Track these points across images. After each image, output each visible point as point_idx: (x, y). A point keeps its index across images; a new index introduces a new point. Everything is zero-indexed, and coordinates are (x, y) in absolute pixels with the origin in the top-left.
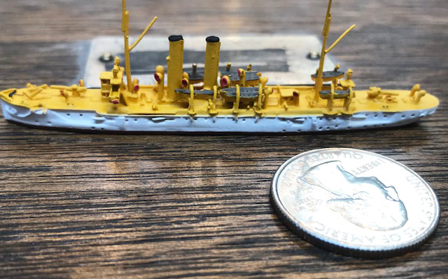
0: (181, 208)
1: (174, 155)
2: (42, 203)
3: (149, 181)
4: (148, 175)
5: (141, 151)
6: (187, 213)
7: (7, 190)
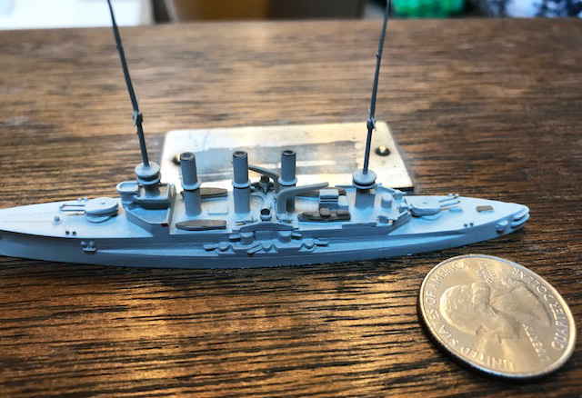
0: (249, 360)
1: (244, 287)
2: (118, 354)
3: (220, 322)
4: (218, 315)
5: (212, 282)
6: (256, 367)
7: (84, 337)
